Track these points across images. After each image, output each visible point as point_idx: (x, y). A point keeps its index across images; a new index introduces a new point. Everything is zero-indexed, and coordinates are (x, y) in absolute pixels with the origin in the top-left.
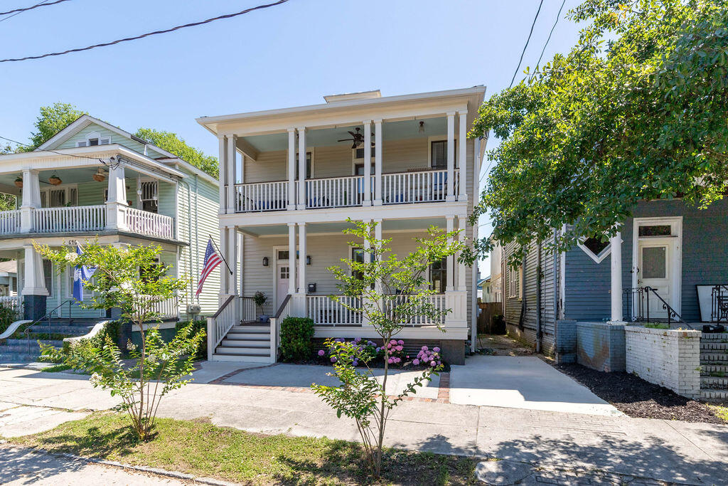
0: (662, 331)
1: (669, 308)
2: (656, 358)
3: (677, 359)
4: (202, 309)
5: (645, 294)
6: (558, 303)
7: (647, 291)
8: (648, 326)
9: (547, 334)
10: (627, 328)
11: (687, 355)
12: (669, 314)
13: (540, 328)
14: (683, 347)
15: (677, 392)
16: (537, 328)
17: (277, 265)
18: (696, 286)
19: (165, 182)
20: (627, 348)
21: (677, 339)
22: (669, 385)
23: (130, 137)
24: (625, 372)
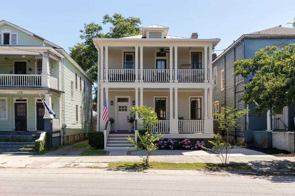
0: (283, 133)
1: (285, 125)
2: (282, 141)
3: (288, 141)
4: (67, 126)
5: (278, 121)
6: (246, 123)
7: (278, 120)
8: (279, 131)
9: (239, 136)
10: (273, 132)
11: (291, 140)
12: (285, 127)
13: (236, 134)
14: (290, 137)
15: (288, 151)
16: (234, 134)
17: (117, 104)
18: (293, 117)
19: (54, 60)
20: (273, 139)
21: (288, 135)
22: (286, 149)
23: (32, 35)
24: (272, 148)
